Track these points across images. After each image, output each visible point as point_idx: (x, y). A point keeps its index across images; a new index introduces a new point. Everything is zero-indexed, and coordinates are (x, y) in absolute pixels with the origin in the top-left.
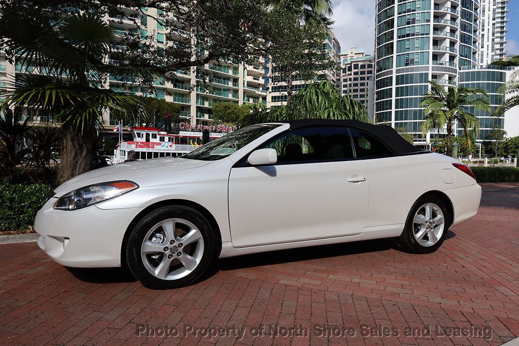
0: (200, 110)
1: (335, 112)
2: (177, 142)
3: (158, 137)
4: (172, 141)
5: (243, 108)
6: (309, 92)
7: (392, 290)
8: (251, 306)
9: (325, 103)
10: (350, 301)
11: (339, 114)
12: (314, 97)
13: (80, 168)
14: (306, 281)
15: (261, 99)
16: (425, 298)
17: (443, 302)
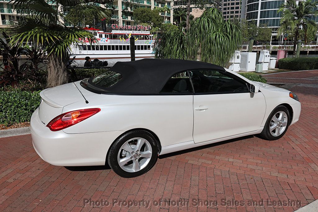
0: (125, 14)
1: (220, 35)
2: (111, 38)
3: (98, 34)
4: (108, 37)
5: (154, 11)
6: (203, 20)
7: (251, 167)
8: (174, 180)
9: (213, 27)
10: (228, 176)
11: (223, 36)
12: (207, 24)
13: (61, 80)
14: (203, 161)
15: (166, 4)
16: (269, 173)
17: (279, 176)
